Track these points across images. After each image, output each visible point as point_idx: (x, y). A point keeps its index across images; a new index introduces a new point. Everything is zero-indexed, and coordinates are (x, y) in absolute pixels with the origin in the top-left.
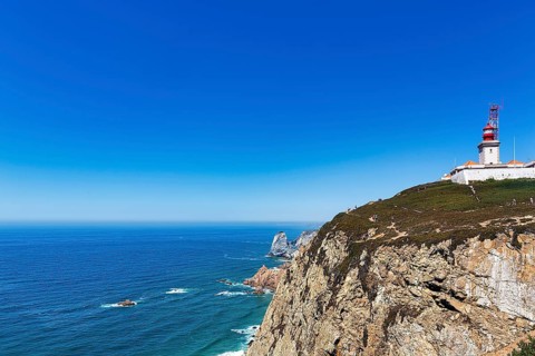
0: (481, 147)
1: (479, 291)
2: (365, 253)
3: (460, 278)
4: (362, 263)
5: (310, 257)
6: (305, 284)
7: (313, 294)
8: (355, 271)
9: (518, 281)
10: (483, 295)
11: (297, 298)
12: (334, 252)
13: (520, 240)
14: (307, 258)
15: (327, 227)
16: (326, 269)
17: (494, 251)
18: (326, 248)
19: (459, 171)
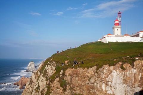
0: (113, 28)
1: (108, 88)
2: (62, 71)
3: (100, 83)
4: (61, 76)
5: (41, 73)
6: (37, 85)
7: (41, 89)
8: (58, 79)
9: (124, 83)
10: (109, 89)
11: (34, 91)
12: (51, 70)
13: (124, 67)
14: (39, 73)
15: (48, 60)
16: (46, 78)
17: (114, 71)
18: (47, 68)
19: (105, 37)
